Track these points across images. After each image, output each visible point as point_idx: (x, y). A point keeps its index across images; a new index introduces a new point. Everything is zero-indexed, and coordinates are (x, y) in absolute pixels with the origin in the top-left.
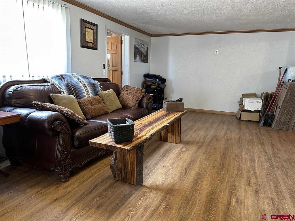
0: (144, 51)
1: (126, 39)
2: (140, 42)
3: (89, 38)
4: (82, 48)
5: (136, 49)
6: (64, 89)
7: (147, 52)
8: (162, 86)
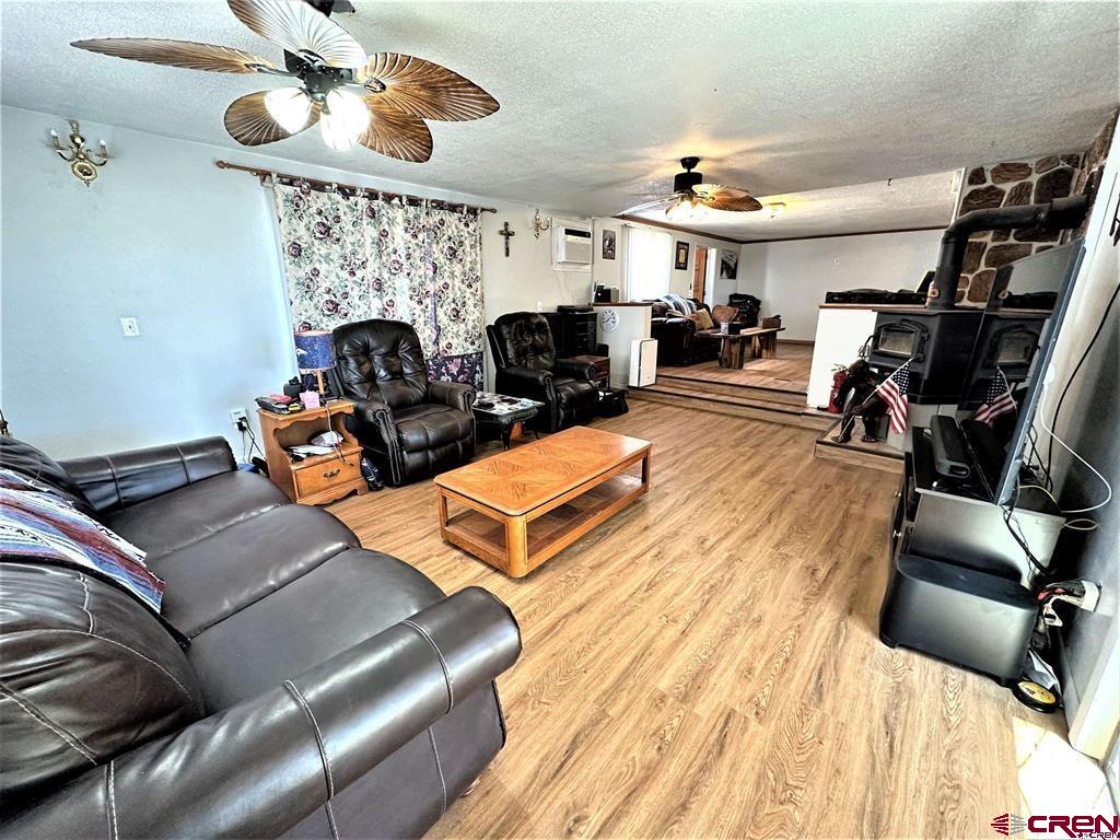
0: (732, 265)
1: (713, 253)
2: (728, 254)
3: (682, 260)
4: (678, 270)
5: (724, 262)
6: (673, 306)
7: (736, 265)
8: (756, 310)
